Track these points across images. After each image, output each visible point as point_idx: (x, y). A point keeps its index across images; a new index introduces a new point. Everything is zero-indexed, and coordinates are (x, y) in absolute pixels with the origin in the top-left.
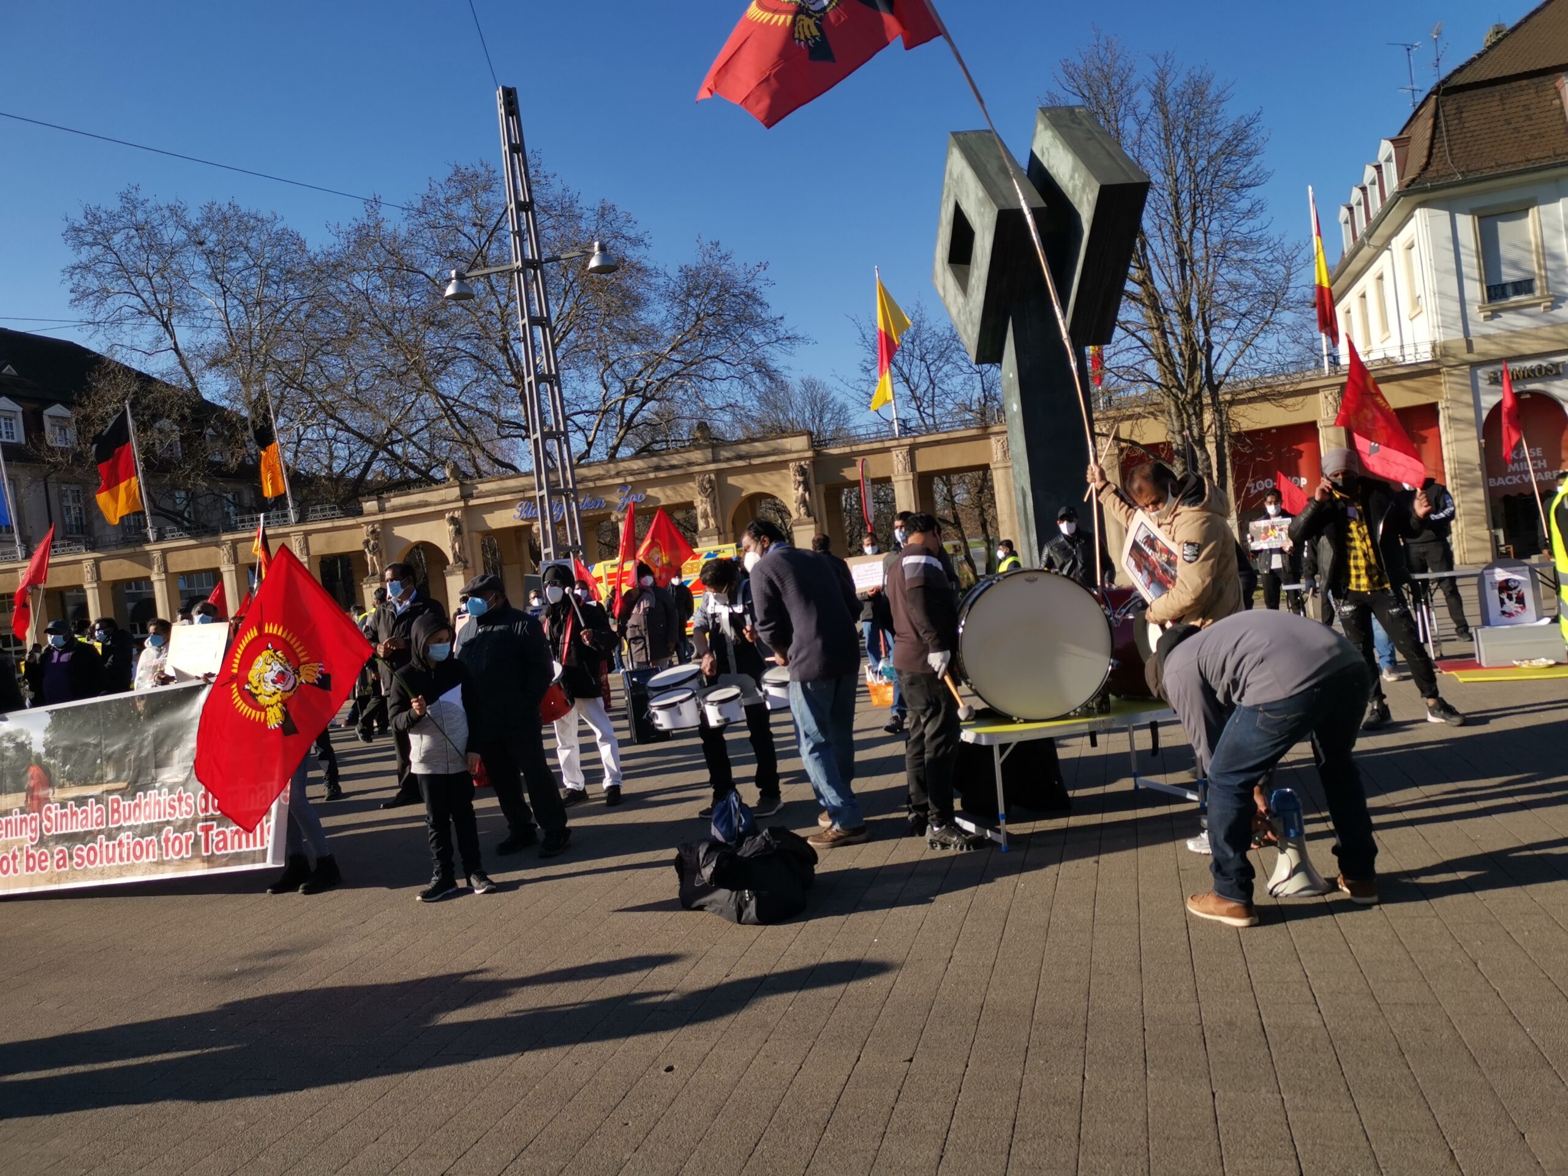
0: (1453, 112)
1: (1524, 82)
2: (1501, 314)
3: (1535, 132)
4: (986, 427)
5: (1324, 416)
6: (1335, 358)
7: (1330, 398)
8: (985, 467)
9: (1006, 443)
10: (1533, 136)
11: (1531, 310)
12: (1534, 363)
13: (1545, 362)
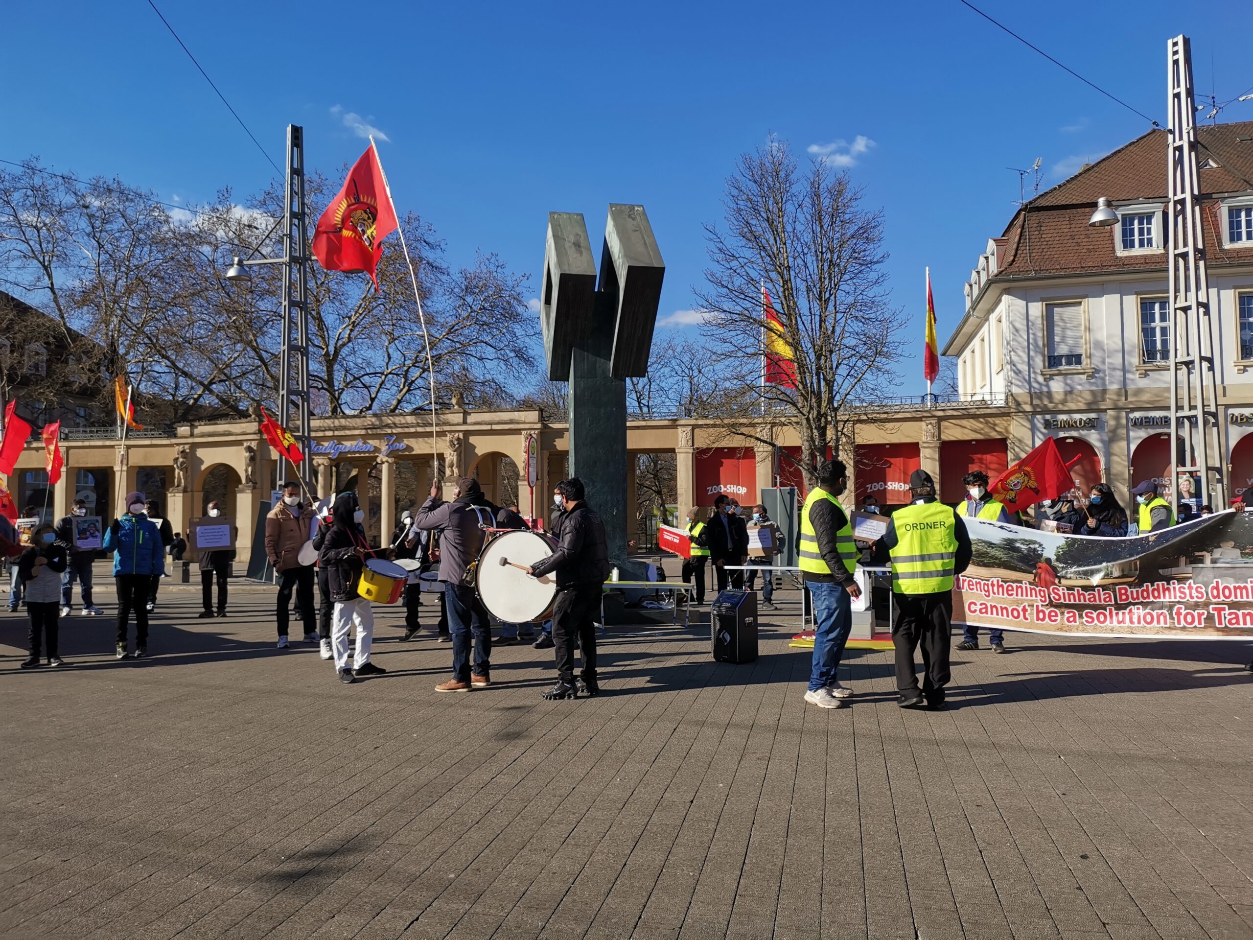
0: (1035, 225)
1: (1087, 210)
2: (1055, 377)
3: (1091, 247)
4: (676, 420)
5: (924, 439)
6: (935, 396)
7: (930, 426)
8: (673, 451)
9: (689, 434)
10: (1089, 250)
11: (1076, 376)
12: (1077, 416)
13: (1084, 417)
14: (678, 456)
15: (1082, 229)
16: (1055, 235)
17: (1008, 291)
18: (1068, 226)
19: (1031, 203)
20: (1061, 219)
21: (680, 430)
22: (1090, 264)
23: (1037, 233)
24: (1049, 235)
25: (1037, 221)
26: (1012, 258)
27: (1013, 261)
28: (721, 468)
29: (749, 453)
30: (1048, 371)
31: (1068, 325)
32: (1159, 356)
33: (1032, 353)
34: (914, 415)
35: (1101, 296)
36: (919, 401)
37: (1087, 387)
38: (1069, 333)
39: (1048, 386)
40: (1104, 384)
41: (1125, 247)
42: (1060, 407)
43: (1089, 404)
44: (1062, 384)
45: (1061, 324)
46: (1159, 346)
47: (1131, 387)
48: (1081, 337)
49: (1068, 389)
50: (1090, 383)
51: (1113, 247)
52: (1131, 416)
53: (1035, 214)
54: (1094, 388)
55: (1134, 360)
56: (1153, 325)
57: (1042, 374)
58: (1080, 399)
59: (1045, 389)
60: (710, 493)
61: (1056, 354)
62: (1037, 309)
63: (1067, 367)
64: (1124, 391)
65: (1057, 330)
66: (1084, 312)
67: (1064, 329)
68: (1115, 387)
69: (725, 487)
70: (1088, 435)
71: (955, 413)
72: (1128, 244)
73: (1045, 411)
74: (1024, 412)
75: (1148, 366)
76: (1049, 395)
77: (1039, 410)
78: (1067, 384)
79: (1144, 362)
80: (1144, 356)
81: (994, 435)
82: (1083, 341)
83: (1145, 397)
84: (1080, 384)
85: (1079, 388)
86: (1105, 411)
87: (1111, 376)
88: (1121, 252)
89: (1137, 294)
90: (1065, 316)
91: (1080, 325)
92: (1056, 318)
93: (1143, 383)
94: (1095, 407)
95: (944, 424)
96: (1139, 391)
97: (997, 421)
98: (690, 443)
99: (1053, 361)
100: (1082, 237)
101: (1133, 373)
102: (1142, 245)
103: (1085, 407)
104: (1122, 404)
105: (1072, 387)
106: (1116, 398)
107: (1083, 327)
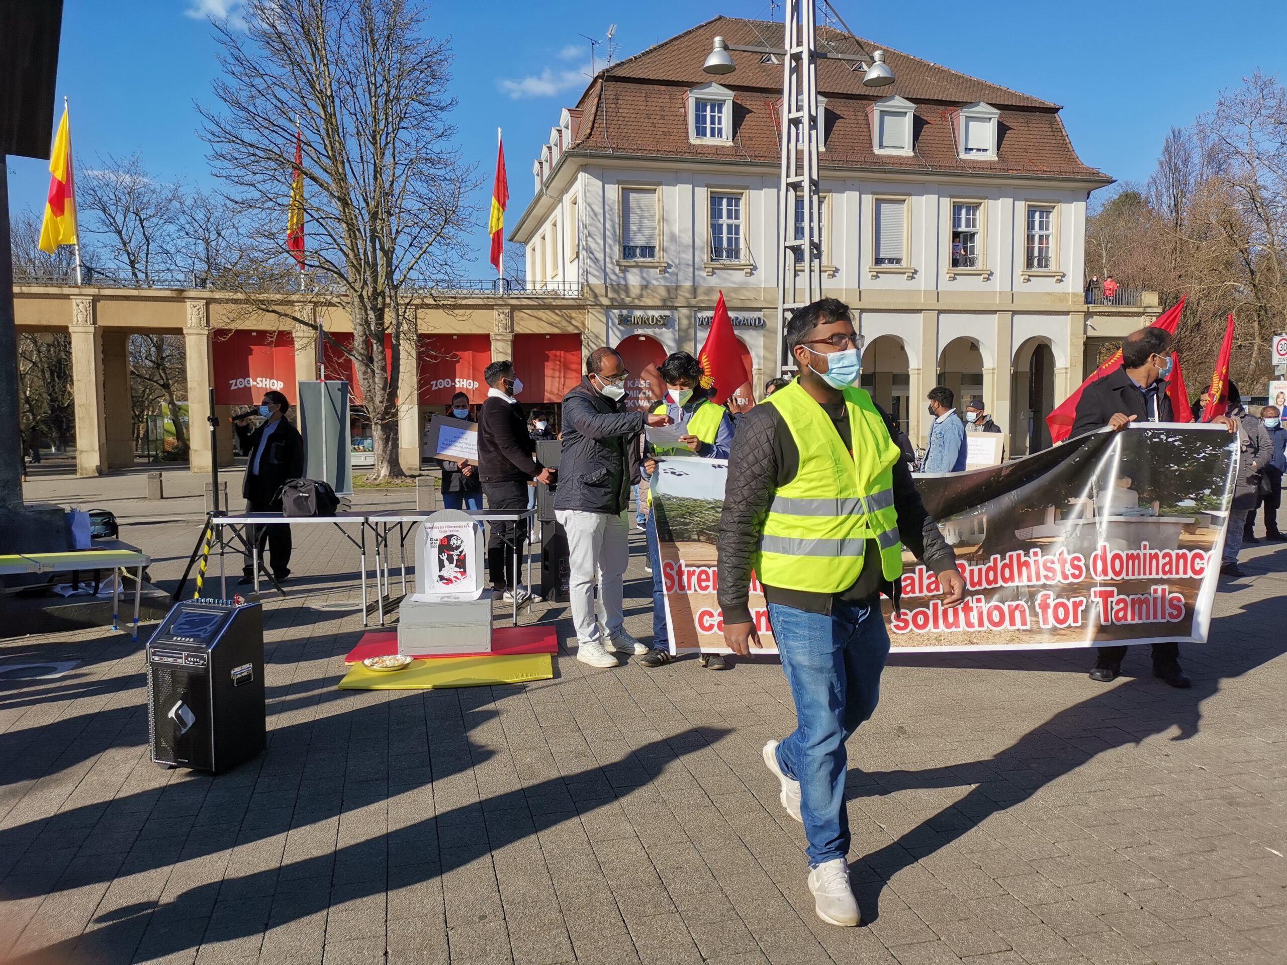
0: (612, 97)
1: (663, 88)
2: (631, 269)
3: (666, 130)
4: (183, 291)
5: (496, 330)
6: (508, 282)
7: (502, 316)
8: (179, 331)
9: (203, 310)
10: (664, 133)
11: (652, 270)
12: (651, 313)
13: (656, 314)
14: (187, 339)
15: (658, 109)
16: (632, 111)
17: (584, 168)
18: (644, 104)
19: (608, 70)
20: (638, 94)
21: (189, 304)
22: (665, 148)
23: (614, 106)
24: (626, 111)
25: (614, 93)
26: (589, 131)
27: (590, 134)
28: (250, 357)
29: (284, 339)
30: (624, 263)
31: (646, 214)
32: (724, 254)
33: (609, 241)
34: (486, 302)
35: (675, 185)
36: (490, 285)
37: (663, 282)
38: (646, 222)
39: (625, 279)
40: (677, 281)
41: (698, 134)
42: (637, 302)
43: (664, 300)
44: (638, 278)
45: (638, 211)
46: (725, 244)
47: (700, 285)
48: (655, 228)
49: (645, 283)
50: (665, 278)
51: (687, 133)
52: (699, 315)
53: (612, 84)
54: (668, 284)
55: (703, 256)
56: (721, 221)
57: (620, 266)
58: (656, 295)
59: (623, 282)
60: (233, 388)
61: (632, 244)
62: (613, 192)
63: (642, 259)
64: (694, 290)
65: (633, 218)
66: (659, 200)
67: (642, 217)
68: (688, 284)
69: (255, 380)
70: (661, 334)
71: (531, 303)
72: (701, 132)
73: (622, 306)
74: (601, 305)
75: (716, 264)
76: (626, 289)
77: (615, 304)
78: (643, 278)
79: (712, 260)
80: (712, 252)
81: (571, 330)
82: (657, 231)
83: (714, 296)
84: (655, 279)
86: (676, 308)
87: (683, 272)
88: (694, 140)
89: (708, 186)
90: (642, 204)
91: (654, 214)
92: (633, 204)
93: (711, 281)
94: (669, 304)
95: (516, 314)
96: (709, 291)
97: (574, 313)
98: (204, 322)
99: (628, 251)
100: (657, 117)
101: (702, 270)
102: (713, 135)
103: (659, 303)
104: (693, 302)
105: (648, 282)
106: (688, 295)
107: (657, 217)
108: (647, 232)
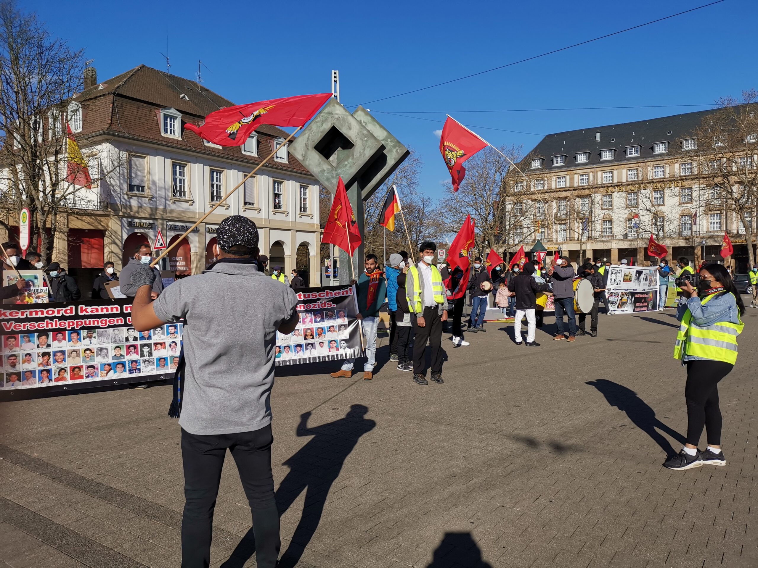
0: (120, 105)
1: (145, 105)
2: (133, 197)
3: (149, 127)
5: (58, 226)
11: (143, 199)
12: (144, 221)
13: (148, 221)
15: (143, 115)
16: (130, 114)
17: (106, 141)
18: (136, 111)
20: (132, 106)
23: (121, 110)
24: (128, 113)
25: (120, 103)
26: (110, 121)
27: (111, 123)
30: (129, 193)
31: (139, 169)
32: (179, 193)
33: (121, 181)
35: (156, 156)
37: (148, 205)
38: (139, 173)
39: (129, 202)
40: (156, 205)
41: (164, 131)
42: (137, 215)
43: (150, 215)
44: (137, 202)
45: (135, 167)
46: (179, 189)
47: (168, 208)
48: (145, 177)
50: (150, 203)
51: (159, 130)
52: (168, 224)
53: (119, 98)
54: (151, 206)
55: (170, 194)
56: (176, 177)
57: (127, 194)
58: (146, 212)
61: (132, 184)
62: (124, 155)
63: (137, 192)
64: (165, 210)
65: (133, 171)
66: (147, 163)
67: (137, 170)
68: (161, 207)
70: (149, 232)
71: (78, 211)
73: (129, 216)
74: (119, 215)
75: (175, 198)
76: (130, 207)
77: (125, 215)
78: (139, 202)
79: (173, 196)
80: (173, 192)
81: (100, 227)
82: (146, 179)
83: (174, 215)
84: (145, 203)
85: (145, 205)
86: (157, 219)
87: (160, 201)
88: (162, 134)
89: (170, 159)
90: (137, 163)
91: (144, 170)
92: (133, 163)
93: (173, 207)
94: (153, 217)
95: (70, 217)
96: (172, 211)
97: (102, 219)
99: (131, 187)
100: (144, 119)
101: (169, 201)
102: (171, 133)
103: (148, 216)
104: (165, 217)
105: (141, 204)
106: (162, 213)
107: (146, 171)
108: (140, 178)
